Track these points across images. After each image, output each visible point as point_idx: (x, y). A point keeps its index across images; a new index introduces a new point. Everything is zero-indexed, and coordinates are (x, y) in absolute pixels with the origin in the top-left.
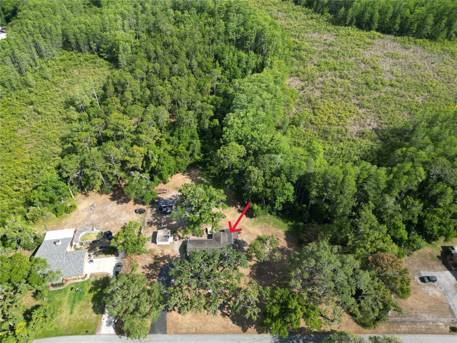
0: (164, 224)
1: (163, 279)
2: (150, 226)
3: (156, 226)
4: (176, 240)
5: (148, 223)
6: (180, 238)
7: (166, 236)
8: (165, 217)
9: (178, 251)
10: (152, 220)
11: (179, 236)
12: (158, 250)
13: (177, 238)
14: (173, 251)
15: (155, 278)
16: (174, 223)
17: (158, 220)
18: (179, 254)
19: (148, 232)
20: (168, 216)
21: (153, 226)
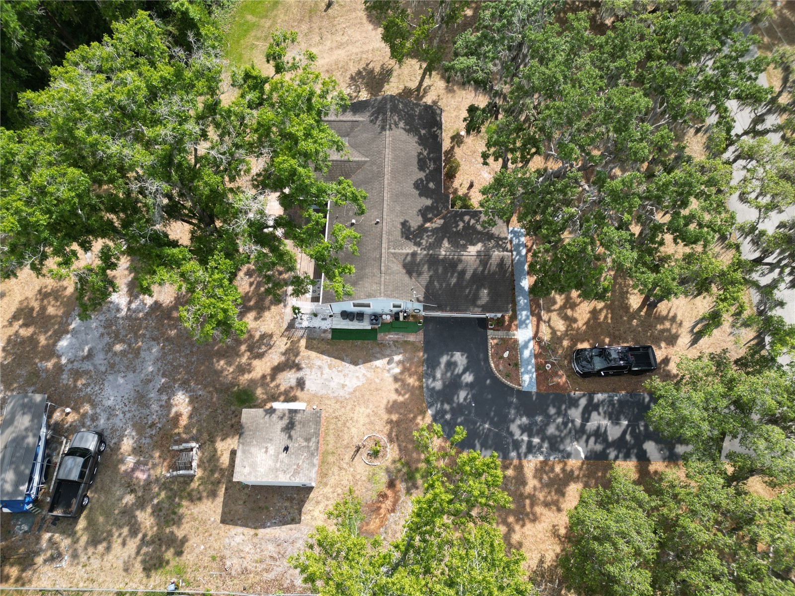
0: (178, 461)
1: (523, 429)
2: (179, 545)
3: (187, 509)
4: (301, 384)
5: (153, 564)
6: (289, 363)
7: (289, 428)
8: (131, 461)
9: (362, 370)
10: (133, 544)
11: (277, 370)
12: (346, 479)
13: (288, 379)
14: (359, 396)
15: (520, 469)
16: (181, 403)
17: (141, 504)
18: (380, 363)
19: (219, 559)
20: (127, 444)
21: (180, 533)
